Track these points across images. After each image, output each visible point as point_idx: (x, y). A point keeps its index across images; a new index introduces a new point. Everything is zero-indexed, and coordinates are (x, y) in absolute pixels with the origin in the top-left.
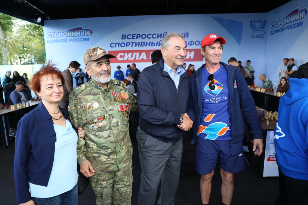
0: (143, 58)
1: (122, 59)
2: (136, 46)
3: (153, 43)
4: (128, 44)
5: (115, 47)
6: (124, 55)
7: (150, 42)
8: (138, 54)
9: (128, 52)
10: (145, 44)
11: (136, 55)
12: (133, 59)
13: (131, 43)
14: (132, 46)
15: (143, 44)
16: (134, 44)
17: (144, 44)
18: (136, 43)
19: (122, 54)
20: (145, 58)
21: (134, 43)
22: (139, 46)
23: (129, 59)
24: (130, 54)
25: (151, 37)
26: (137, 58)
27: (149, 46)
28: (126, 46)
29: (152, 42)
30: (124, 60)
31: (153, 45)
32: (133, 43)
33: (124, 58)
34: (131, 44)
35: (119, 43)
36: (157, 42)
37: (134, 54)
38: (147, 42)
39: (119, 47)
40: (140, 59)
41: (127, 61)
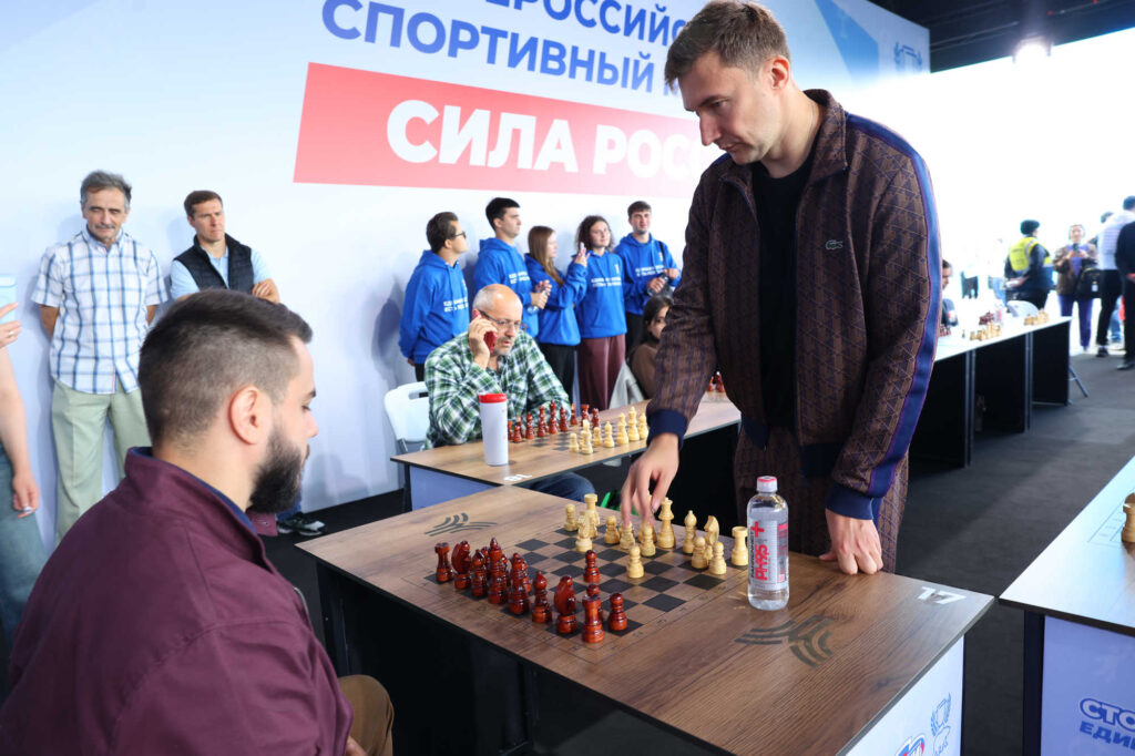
0: (558, 157)
1: (422, 153)
2: (514, 60)
3: (608, 60)
4: (465, 36)
5: (371, 36)
6: (438, 122)
7: (592, 53)
8: (527, 123)
9: (469, 98)
10: (567, 60)
11: (516, 134)
12: (499, 158)
13: (485, 30)
14: (491, 59)
15: (554, 58)
16: (503, 45)
17: (559, 59)
18: (515, 37)
19: (426, 111)
20: (571, 166)
21: (504, 34)
22: (531, 67)
23: (477, 159)
24: (481, 117)
25: (598, 19)
26: (524, 162)
27: (589, 78)
28: (452, 53)
29: (603, 55)
30: (442, 160)
31: (608, 74)
32: (495, 34)
33: (437, 144)
34: (484, 39)
35: (398, 13)
36: (627, 61)
37: (509, 121)
38: (575, 50)
39: (395, 41)
40: (542, 164)
41: (461, 174)
